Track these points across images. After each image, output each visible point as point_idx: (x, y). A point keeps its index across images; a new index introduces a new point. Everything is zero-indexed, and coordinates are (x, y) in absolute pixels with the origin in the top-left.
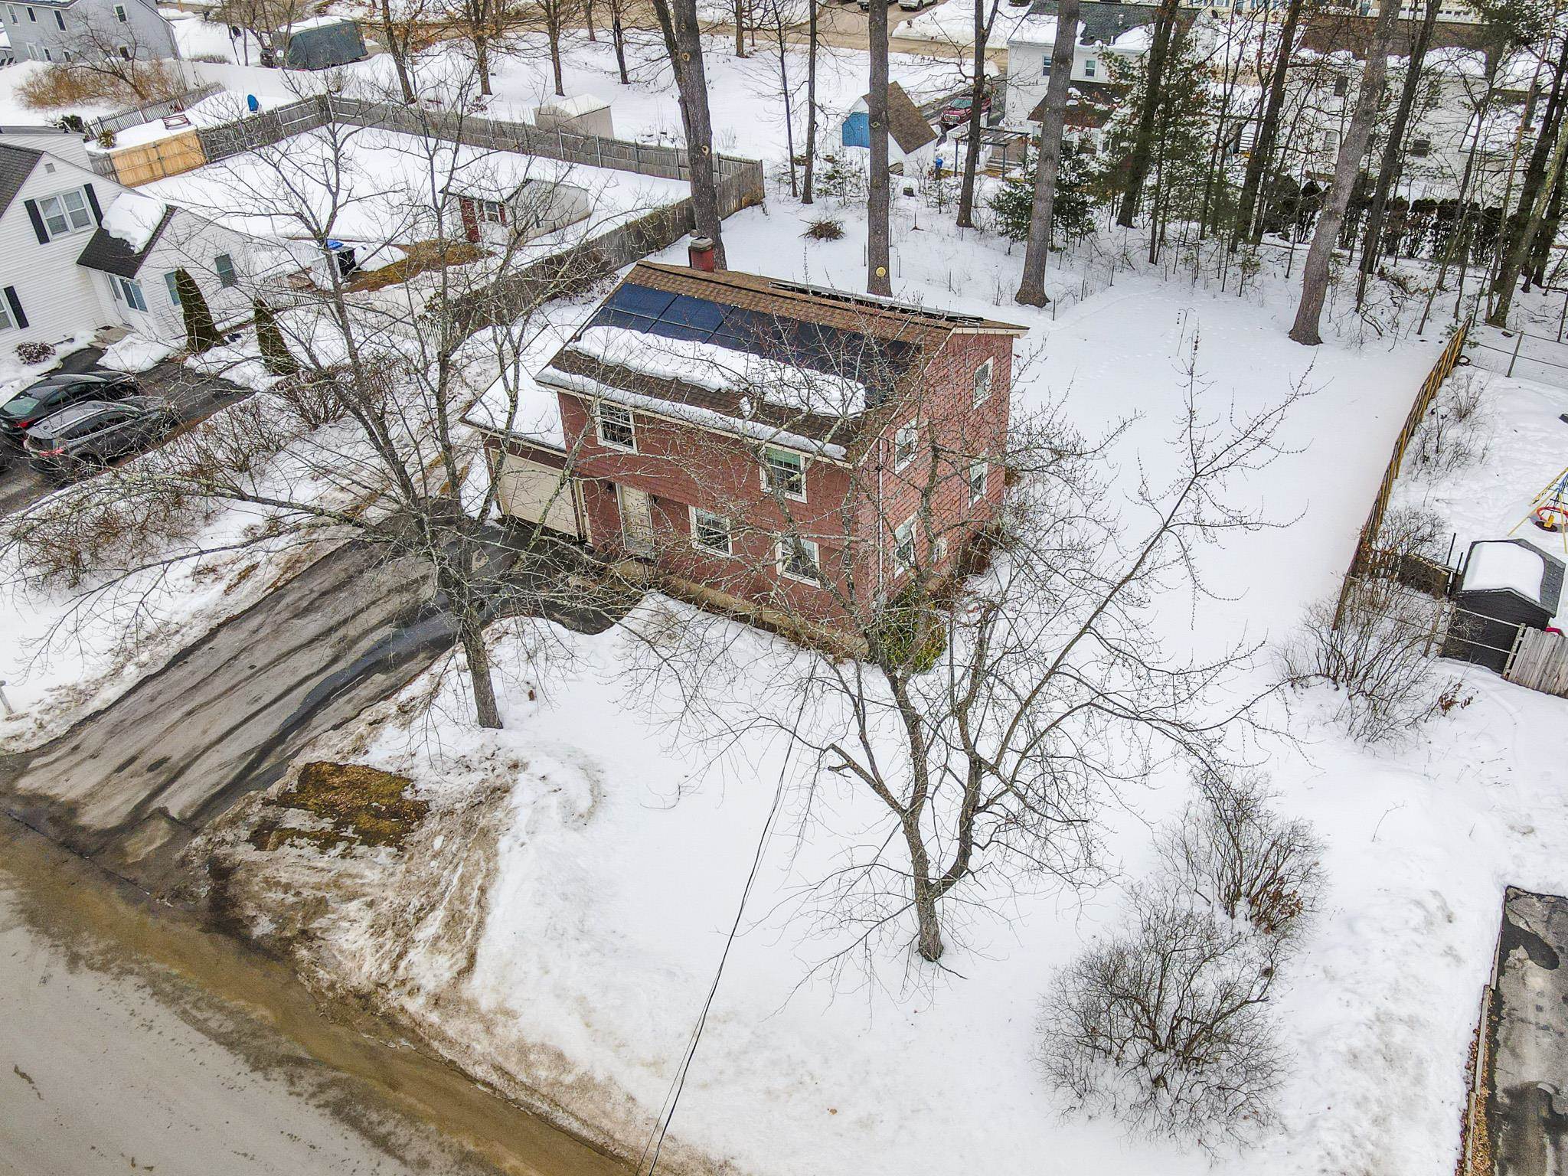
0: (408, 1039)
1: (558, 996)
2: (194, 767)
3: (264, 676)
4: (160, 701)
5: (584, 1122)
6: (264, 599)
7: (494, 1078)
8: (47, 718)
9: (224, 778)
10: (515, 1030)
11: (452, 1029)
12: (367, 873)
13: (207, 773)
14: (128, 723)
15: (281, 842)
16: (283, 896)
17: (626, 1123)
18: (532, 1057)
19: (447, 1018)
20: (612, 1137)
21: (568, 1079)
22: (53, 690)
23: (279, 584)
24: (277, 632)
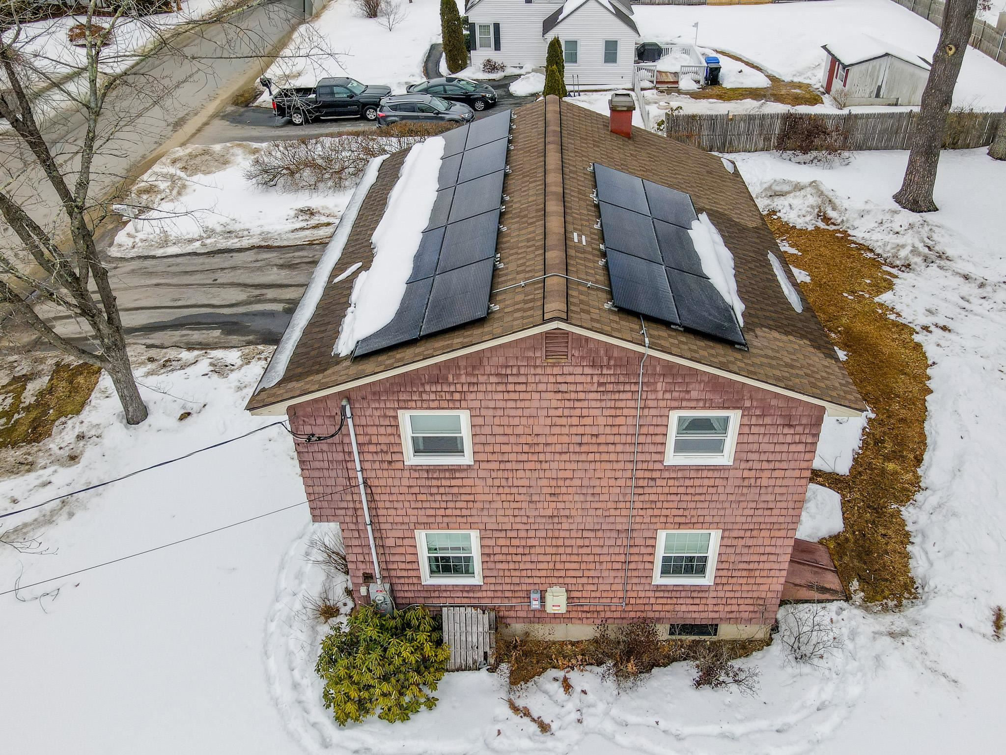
24: (260, 269)
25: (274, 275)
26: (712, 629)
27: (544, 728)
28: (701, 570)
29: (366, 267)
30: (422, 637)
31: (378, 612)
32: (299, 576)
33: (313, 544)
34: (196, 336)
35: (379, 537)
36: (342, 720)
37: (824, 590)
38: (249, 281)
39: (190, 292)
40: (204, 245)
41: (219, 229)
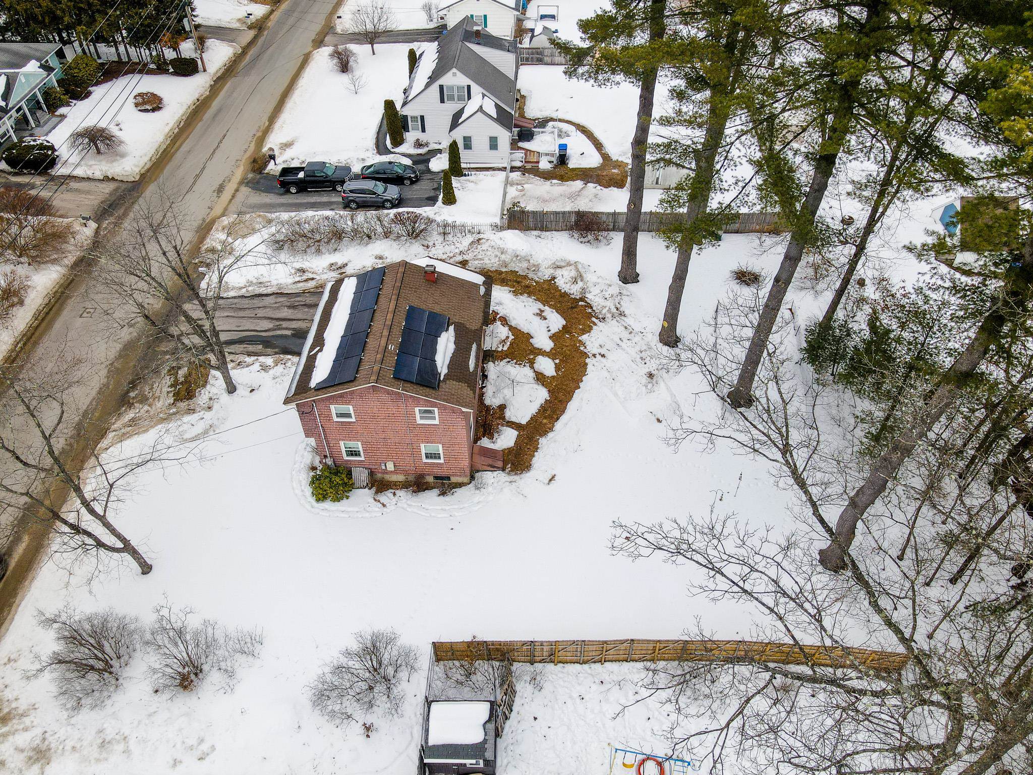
6: (297, 293)
23: (306, 291)
24: (278, 308)
25: (286, 313)
26: (448, 478)
27: (384, 505)
28: (439, 458)
29: (321, 350)
30: (343, 476)
31: (329, 467)
32: (303, 456)
33: (307, 445)
34: (251, 348)
35: (328, 444)
36: (318, 500)
37: (494, 467)
38: (273, 316)
39: (244, 321)
40: (247, 291)
41: (255, 281)
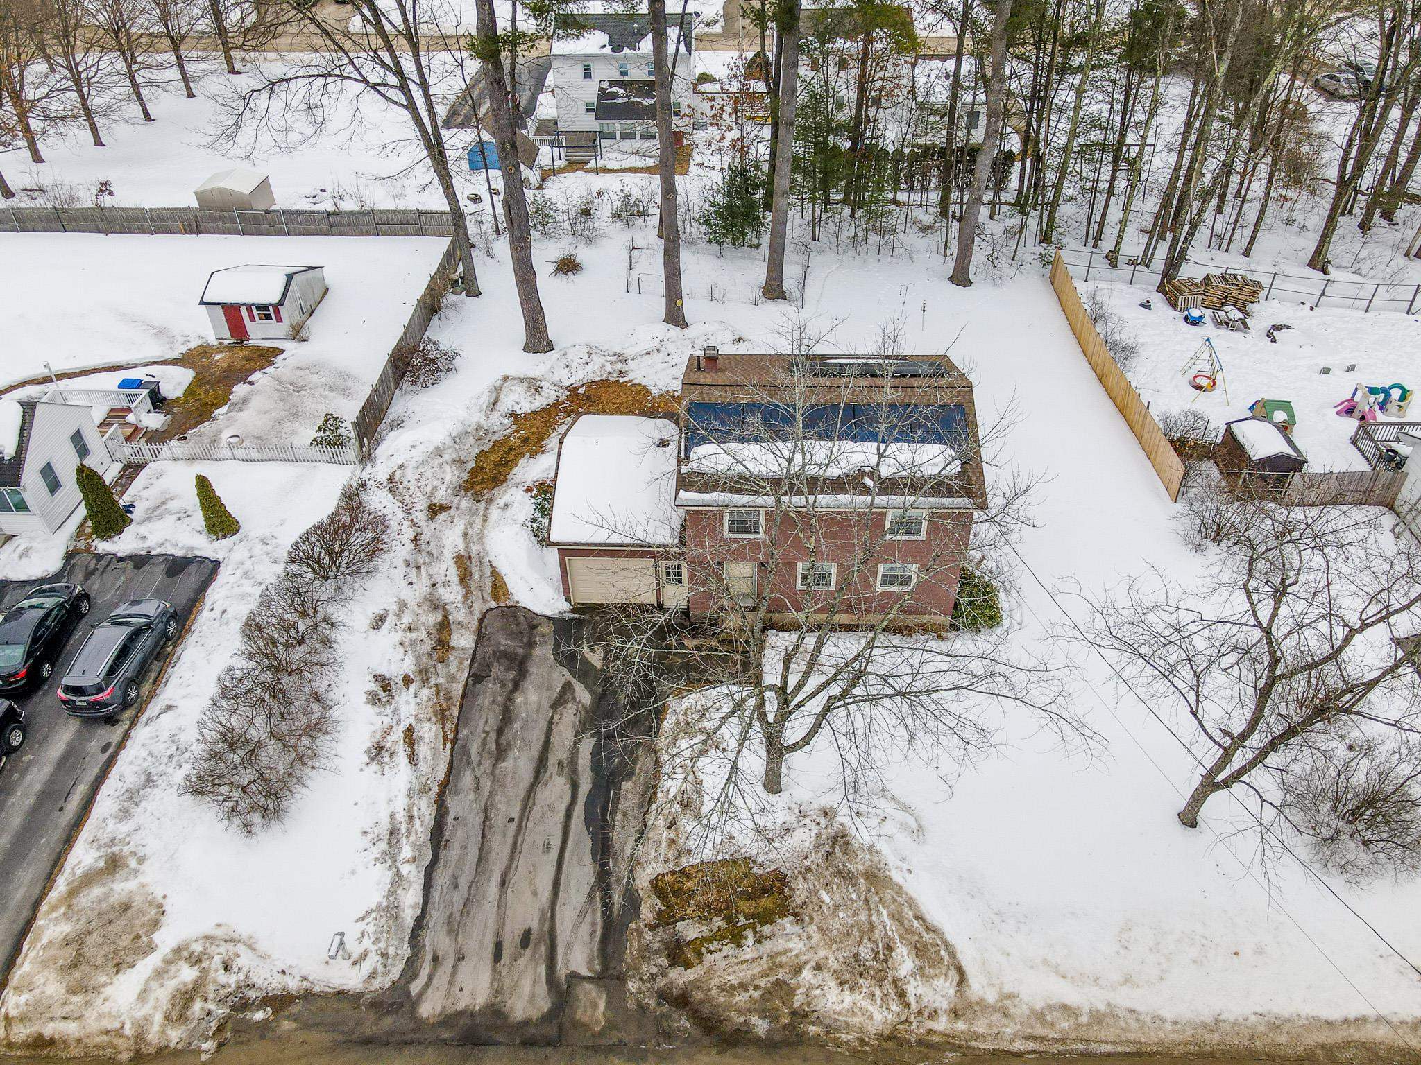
0: (950, 1051)
1: (1032, 967)
2: (559, 928)
3: (530, 824)
4: (464, 883)
5: (1115, 1043)
6: (451, 754)
7: (1032, 1045)
8: (382, 945)
9: (593, 924)
10: (1023, 1006)
11: (980, 1027)
12: (791, 945)
13: (576, 926)
14: (457, 916)
15: (700, 955)
16: (748, 995)
17: (1142, 1029)
18: (1049, 1018)
19: (971, 1022)
20: (1140, 1043)
21: (1084, 1019)
22: (363, 919)
23: (451, 737)
24: (496, 780)
41: (381, 848)
